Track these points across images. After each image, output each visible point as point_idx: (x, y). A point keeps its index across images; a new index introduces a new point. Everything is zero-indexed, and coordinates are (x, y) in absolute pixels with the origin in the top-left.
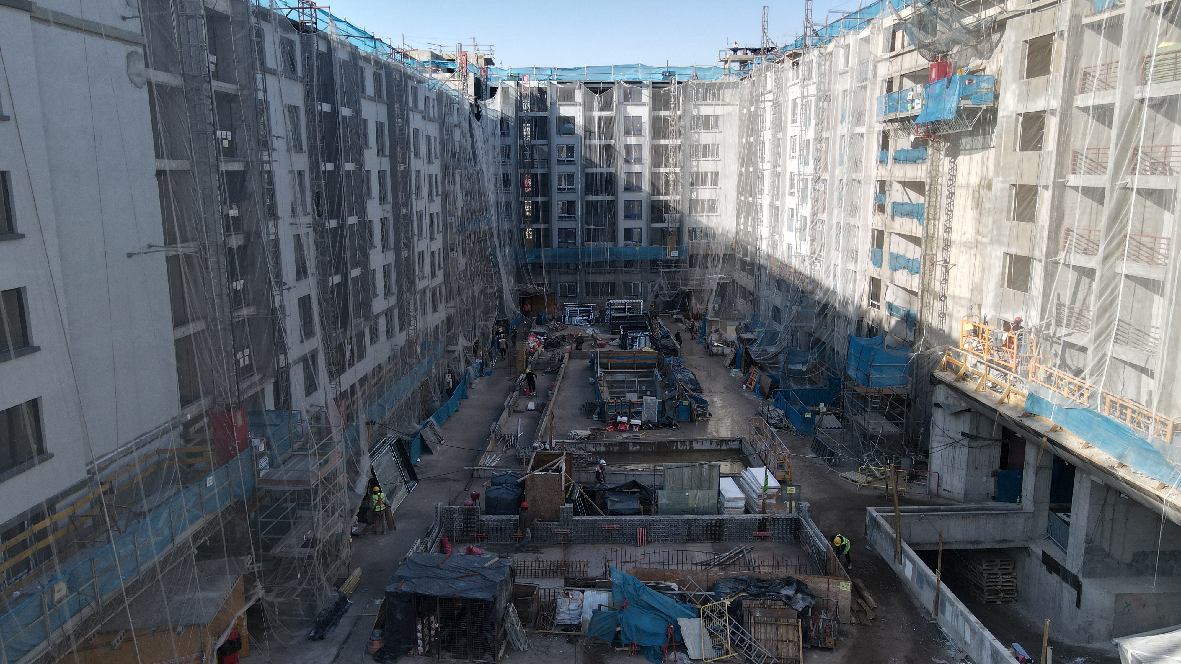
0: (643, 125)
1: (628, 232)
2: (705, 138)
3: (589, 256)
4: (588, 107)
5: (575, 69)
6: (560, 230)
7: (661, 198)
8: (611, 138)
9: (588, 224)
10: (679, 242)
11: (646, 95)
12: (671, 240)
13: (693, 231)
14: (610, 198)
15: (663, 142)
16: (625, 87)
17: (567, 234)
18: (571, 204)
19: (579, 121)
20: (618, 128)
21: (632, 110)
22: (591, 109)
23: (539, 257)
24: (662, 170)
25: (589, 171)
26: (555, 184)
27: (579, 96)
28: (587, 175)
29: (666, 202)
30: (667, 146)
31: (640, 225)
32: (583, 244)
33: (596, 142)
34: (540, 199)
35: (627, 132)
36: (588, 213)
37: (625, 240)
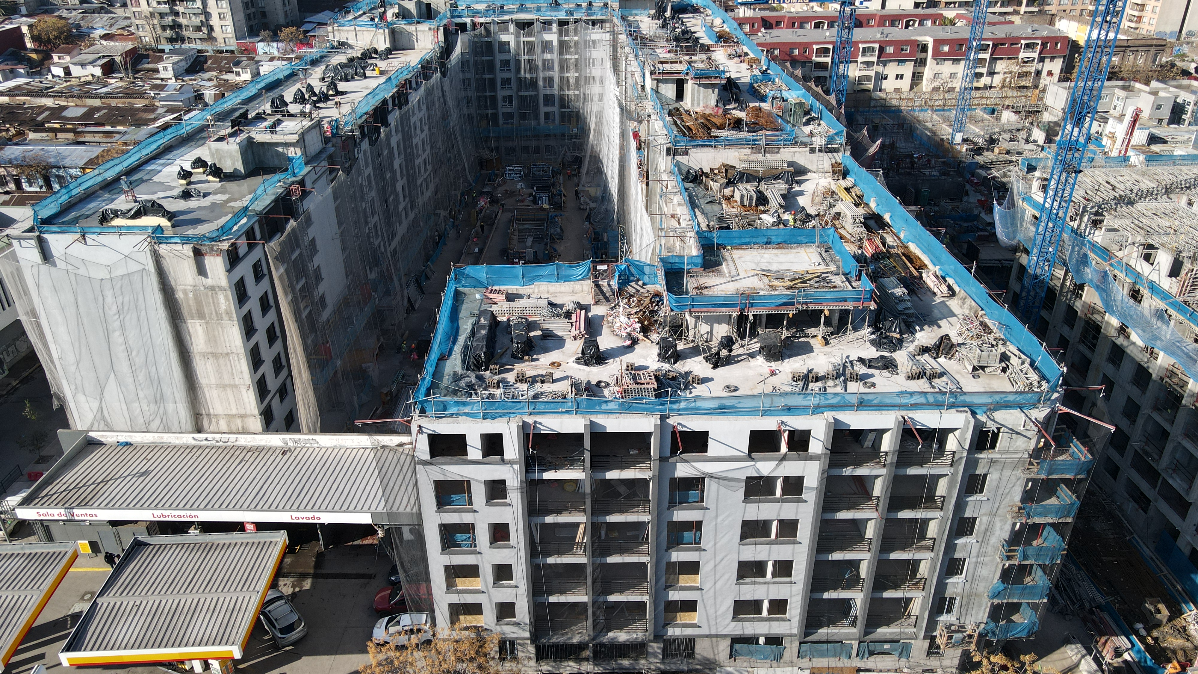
0: (554, 46)
1: (547, 114)
2: (594, 54)
3: (521, 130)
6: (503, 114)
7: (566, 93)
8: (533, 55)
9: (520, 109)
10: (578, 121)
11: (555, 27)
12: (573, 120)
14: (534, 93)
15: (566, 57)
16: (541, 22)
17: (508, 117)
18: (510, 97)
19: (512, 45)
20: (538, 49)
21: (547, 37)
22: (519, 36)
23: (489, 133)
24: (566, 75)
25: (519, 76)
26: (499, 85)
27: (511, 29)
28: (518, 79)
29: (569, 96)
30: (569, 60)
31: (554, 109)
32: (517, 123)
33: (523, 57)
34: (488, 94)
35: (544, 51)
36: (520, 102)
37: (545, 120)
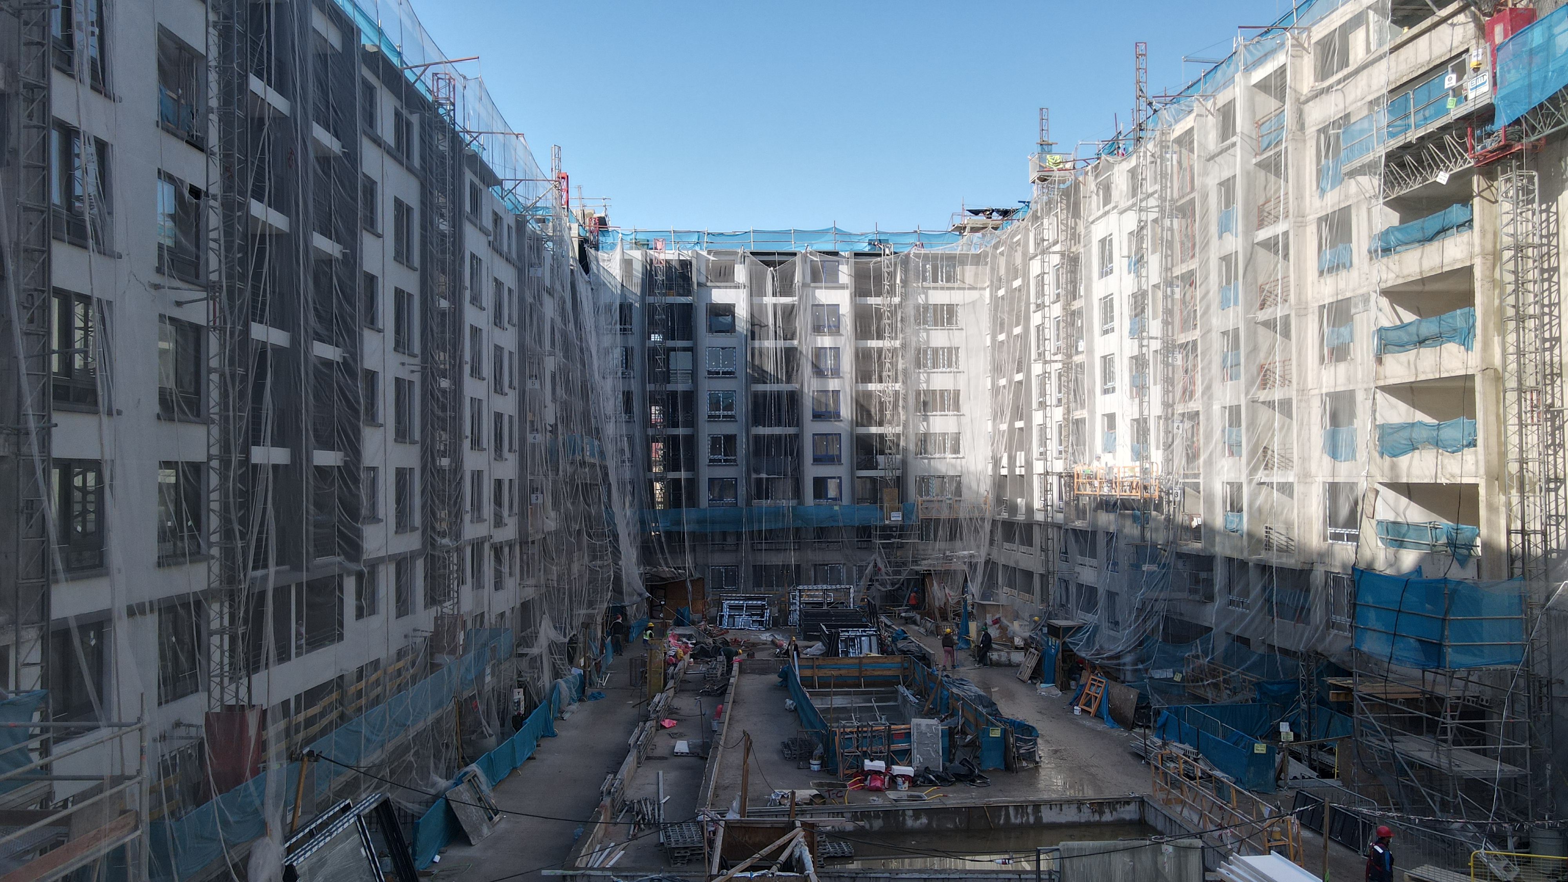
0: (842, 319)
1: (820, 484)
2: (939, 338)
3: (760, 522)
4: (756, 288)
5: (734, 235)
6: (711, 481)
7: (874, 430)
8: (792, 339)
9: (757, 471)
10: (903, 497)
11: (845, 273)
12: (888, 496)
13: (924, 481)
14: (791, 430)
15: (873, 344)
16: (812, 261)
17: (721, 486)
18: (730, 440)
19: (742, 312)
20: (803, 322)
21: (825, 296)
22: (762, 293)
23: (679, 522)
24: (872, 387)
25: (760, 387)
26: (704, 408)
27: (741, 274)
28: (756, 395)
29: (882, 436)
30: (880, 351)
31: (839, 472)
32: (748, 503)
33: (769, 344)
34: (681, 431)
35: (818, 329)
36: (757, 452)
37: (815, 497)
